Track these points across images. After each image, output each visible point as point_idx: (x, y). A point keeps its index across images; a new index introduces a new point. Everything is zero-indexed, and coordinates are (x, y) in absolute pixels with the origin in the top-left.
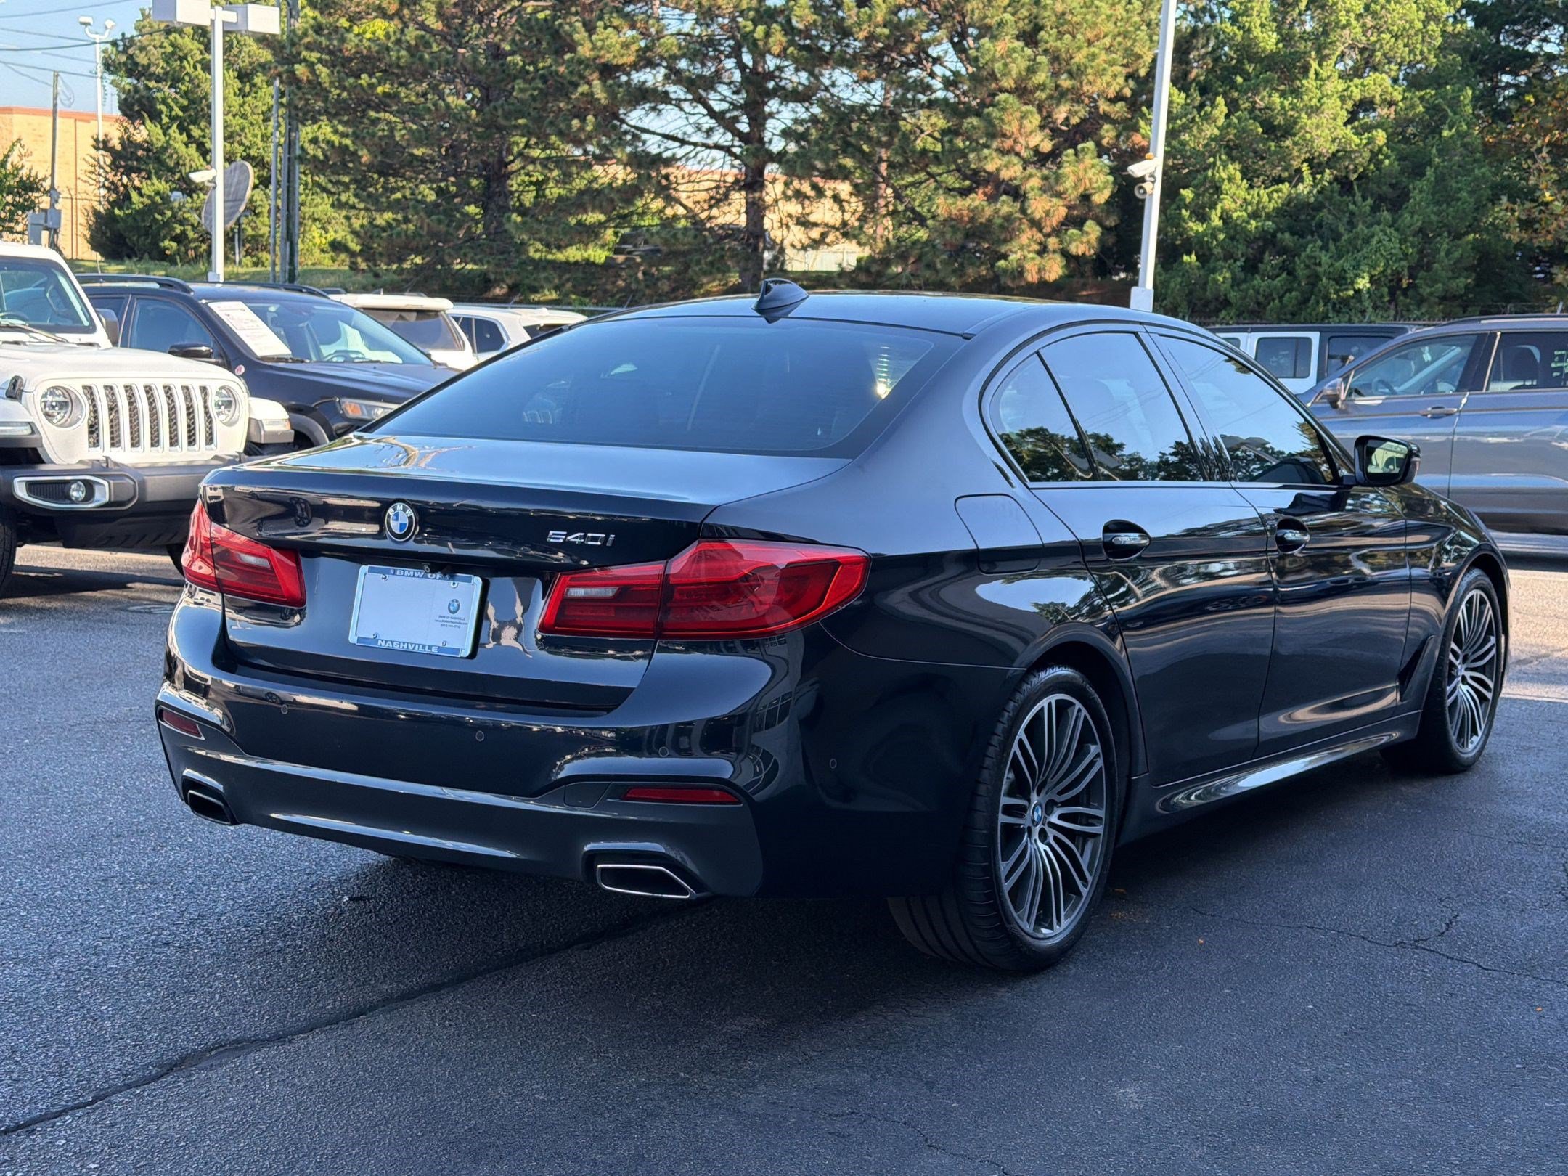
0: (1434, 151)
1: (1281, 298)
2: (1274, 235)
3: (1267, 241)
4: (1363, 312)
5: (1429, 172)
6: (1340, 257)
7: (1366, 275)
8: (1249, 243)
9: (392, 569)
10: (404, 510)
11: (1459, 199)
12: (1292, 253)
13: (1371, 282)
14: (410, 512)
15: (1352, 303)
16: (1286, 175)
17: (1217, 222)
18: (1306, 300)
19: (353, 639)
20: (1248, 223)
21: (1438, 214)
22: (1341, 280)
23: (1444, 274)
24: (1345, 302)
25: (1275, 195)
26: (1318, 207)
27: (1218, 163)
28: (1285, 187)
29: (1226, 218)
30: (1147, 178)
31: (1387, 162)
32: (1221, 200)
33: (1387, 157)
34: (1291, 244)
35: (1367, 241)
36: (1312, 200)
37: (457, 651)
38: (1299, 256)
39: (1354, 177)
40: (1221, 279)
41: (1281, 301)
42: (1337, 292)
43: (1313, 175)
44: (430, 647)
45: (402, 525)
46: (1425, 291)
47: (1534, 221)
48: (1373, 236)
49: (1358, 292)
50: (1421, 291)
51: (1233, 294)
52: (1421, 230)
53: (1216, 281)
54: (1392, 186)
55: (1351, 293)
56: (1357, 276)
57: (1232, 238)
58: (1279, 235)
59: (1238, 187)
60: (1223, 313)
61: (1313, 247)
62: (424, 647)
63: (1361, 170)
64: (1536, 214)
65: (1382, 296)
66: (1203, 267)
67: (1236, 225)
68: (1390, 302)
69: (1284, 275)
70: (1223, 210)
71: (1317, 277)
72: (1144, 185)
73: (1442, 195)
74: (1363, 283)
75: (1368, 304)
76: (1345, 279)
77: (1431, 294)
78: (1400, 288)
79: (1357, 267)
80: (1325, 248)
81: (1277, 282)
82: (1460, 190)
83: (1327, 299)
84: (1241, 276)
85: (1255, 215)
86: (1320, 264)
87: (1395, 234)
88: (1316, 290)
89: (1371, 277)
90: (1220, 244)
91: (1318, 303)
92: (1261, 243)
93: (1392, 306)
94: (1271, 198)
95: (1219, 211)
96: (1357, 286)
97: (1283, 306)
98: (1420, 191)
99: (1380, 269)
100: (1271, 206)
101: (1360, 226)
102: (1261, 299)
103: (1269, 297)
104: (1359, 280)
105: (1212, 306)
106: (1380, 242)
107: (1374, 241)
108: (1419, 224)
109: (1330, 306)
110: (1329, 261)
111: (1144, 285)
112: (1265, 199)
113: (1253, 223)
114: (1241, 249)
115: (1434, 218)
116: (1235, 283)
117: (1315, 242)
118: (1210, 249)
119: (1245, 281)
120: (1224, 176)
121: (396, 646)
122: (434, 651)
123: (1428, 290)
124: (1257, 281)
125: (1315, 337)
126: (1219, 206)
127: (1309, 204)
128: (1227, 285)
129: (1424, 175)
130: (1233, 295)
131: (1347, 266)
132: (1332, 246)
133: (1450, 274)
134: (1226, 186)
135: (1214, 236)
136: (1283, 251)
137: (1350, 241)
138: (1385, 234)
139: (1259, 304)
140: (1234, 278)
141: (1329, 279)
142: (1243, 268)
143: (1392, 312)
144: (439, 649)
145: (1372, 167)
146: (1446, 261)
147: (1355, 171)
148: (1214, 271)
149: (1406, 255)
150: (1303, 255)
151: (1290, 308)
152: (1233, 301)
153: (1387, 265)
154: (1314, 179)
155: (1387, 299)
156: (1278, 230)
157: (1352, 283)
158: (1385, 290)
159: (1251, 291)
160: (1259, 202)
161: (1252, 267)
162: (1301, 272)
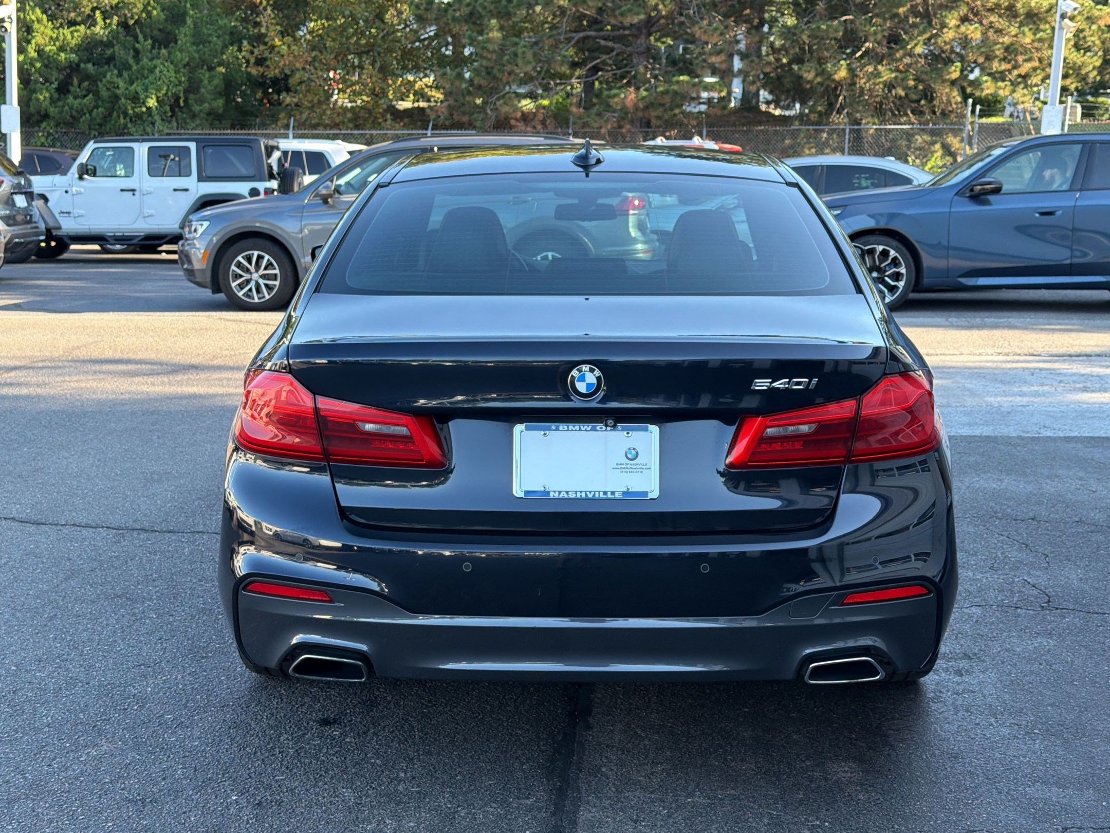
0: (188, 5)
1: (90, 112)
2: (78, 65)
3: (73, 68)
4: (153, 124)
5: (189, 21)
6: (132, 83)
7: (154, 96)
8: (60, 69)
9: (553, 426)
10: (592, 371)
11: (210, 42)
12: (94, 80)
13: (158, 101)
14: (597, 373)
15: (145, 117)
16: (79, 19)
17: (33, 54)
18: (110, 115)
19: (518, 492)
20: (59, 55)
21: (198, 51)
22: (135, 99)
23: (208, 96)
24: (139, 116)
25: (76, 34)
26: (109, 44)
27: (28, 8)
28: (82, 28)
29: (40, 52)
30: (6, 19)
31: (155, 12)
32: (33, 37)
33: (154, 8)
34: (92, 72)
35: (151, 71)
36: (105, 39)
37: (646, 493)
38: (101, 81)
39: (131, 22)
40: (42, 98)
41: (90, 115)
42: (133, 108)
43: (104, 19)
44: (613, 493)
45: (589, 385)
46: (196, 108)
47: (265, 59)
48: (155, 67)
49: (149, 109)
50: (193, 108)
51: (52, 109)
52: (188, 64)
53: (38, 99)
54: (160, 30)
55: (144, 109)
56: (147, 97)
57: (46, 66)
58: (82, 65)
59: (46, 27)
60: (44, 125)
61: (111, 75)
62: (605, 493)
63: (136, 17)
64: (267, 54)
65: (166, 112)
66: (25, 88)
67: (49, 56)
68: (171, 116)
69: (91, 95)
70: (37, 45)
71: (116, 98)
72: (5, 24)
73: (199, 39)
74: (152, 102)
75: (157, 118)
76: (138, 99)
77: (201, 111)
78: (179, 106)
79: (146, 90)
80: (120, 75)
81: (86, 100)
82: (210, 35)
83: (125, 114)
84: (56, 95)
85: (62, 49)
86: (118, 87)
87: (172, 67)
88: (116, 107)
89: (158, 98)
90: (38, 71)
91: (119, 117)
92: (68, 71)
93: (174, 119)
94: (74, 36)
95: (34, 46)
96: (148, 105)
97: (92, 119)
98: (184, 35)
99: (164, 92)
100: (74, 42)
101: (145, 60)
102: (74, 113)
103: (81, 112)
104: (149, 100)
105: (35, 119)
106: (161, 72)
107: (157, 71)
108: (187, 59)
109: (128, 120)
110: (125, 86)
111: (11, 104)
112: (69, 37)
113: (63, 55)
114: (55, 75)
115: (196, 55)
116: (53, 101)
117: (112, 71)
118: (30, 75)
119: (59, 99)
120: (34, 18)
121: (572, 496)
122: (618, 496)
123: (198, 108)
124: (70, 99)
125: (192, 146)
126: (33, 41)
127: (102, 42)
128: (47, 102)
129: (185, 23)
130: (52, 111)
131: (139, 89)
132: (125, 74)
133: (212, 97)
134: (36, 26)
135: (32, 65)
136: (87, 77)
137: (138, 71)
138: (164, 66)
139: (72, 117)
140: (51, 98)
141: (126, 99)
142: (58, 90)
143: (175, 124)
144: (624, 493)
145: (144, 15)
146: (209, 87)
147: (132, 18)
148: (34, 91)
149: (180, 82)
150: (104, 80)
151: (98, 121)
152: (52, 114)
153: (168, 90)
154: (105, 23)
155: (170, 114)
156: (80, 61)
157: (144, 103)
158: (168, 108)
159: (67, 108)
160: (65, 39)
161: (63, 89)
162: (104, 93)
